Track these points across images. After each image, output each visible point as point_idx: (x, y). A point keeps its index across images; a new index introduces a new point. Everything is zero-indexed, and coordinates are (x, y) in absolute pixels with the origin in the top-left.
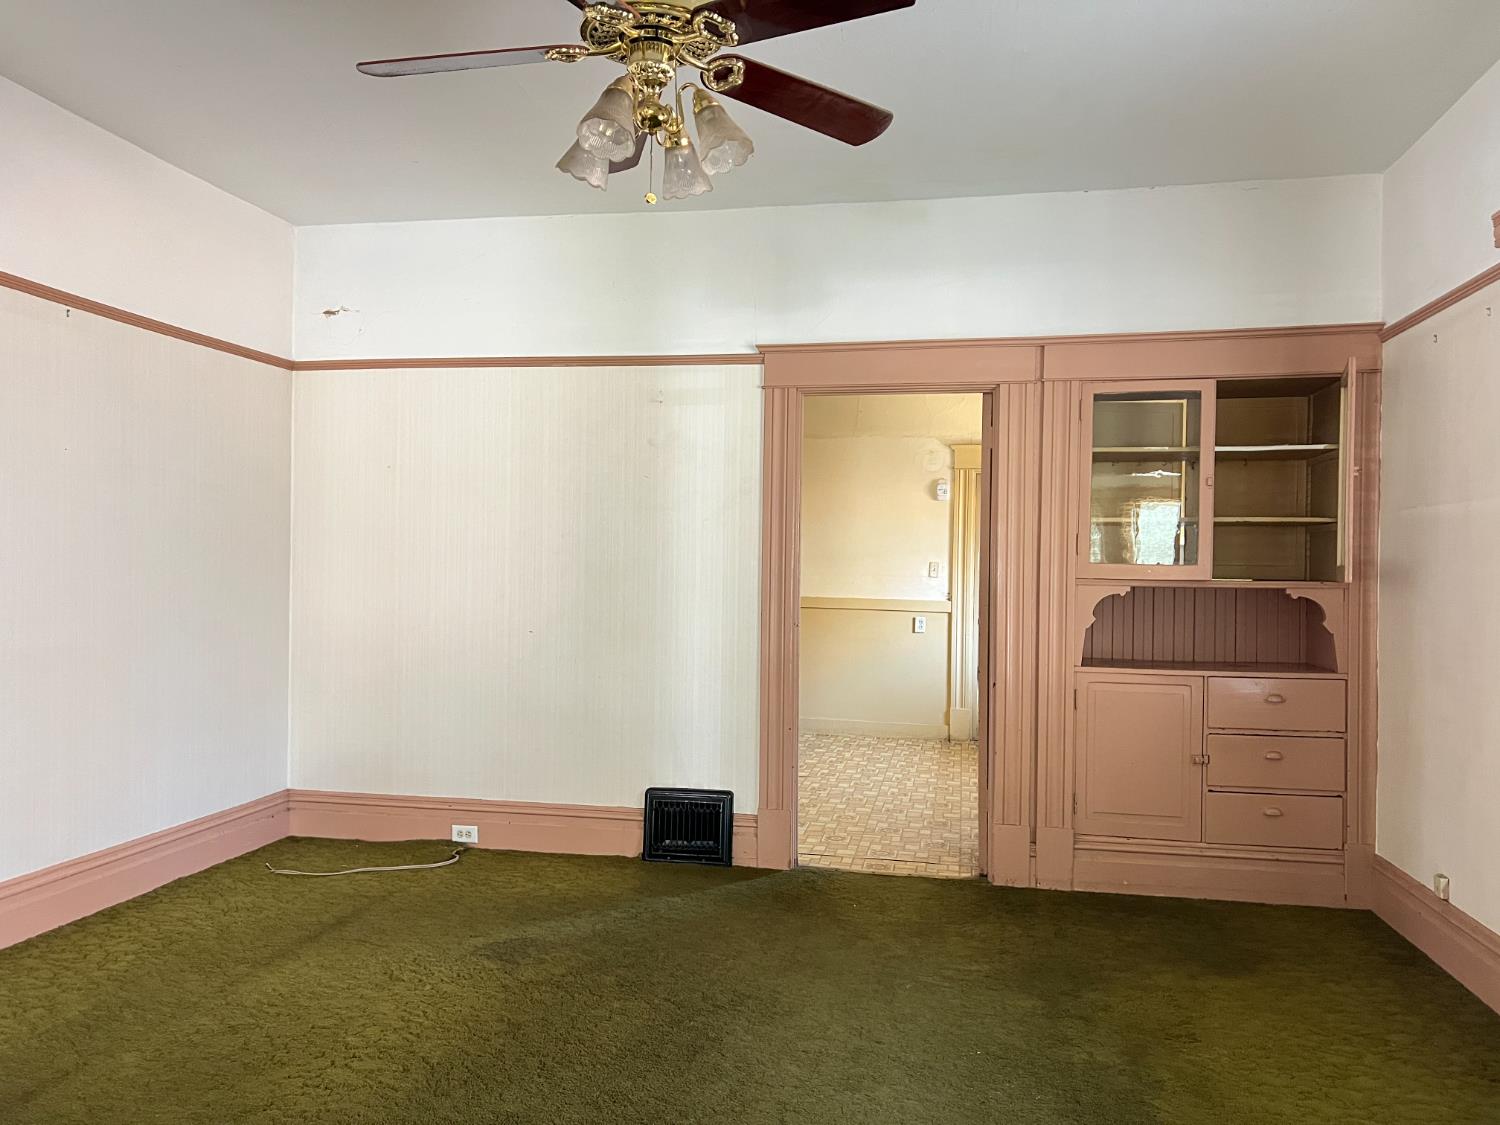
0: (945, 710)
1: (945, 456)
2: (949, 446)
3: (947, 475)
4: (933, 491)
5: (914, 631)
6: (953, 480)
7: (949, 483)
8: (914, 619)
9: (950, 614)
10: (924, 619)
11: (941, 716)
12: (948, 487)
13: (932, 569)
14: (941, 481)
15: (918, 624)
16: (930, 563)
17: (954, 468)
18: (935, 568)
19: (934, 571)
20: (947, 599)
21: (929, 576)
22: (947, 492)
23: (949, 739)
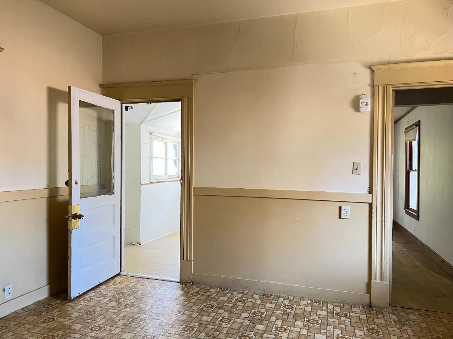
0: (366, 280)
1: (366, 75)
2: (370, 68)
3: (368, 91)
4: (356, 105)
5: (340, 217)
6: (373, 95)
7: (370, 97)
8: (340, 208)
9: (371, 205)
10: (349, 208)
11: (363, 286)
12: (369, 101)
13: (355, 168)
14: (362, 96)
15: (343, 212)
16: (353, 163)
17: (374, 85)
18: (357, 167)
19: (356, 169)
20: (368, 192)
21: (353, 174)
22: (367, 105)
23: (370, 306)
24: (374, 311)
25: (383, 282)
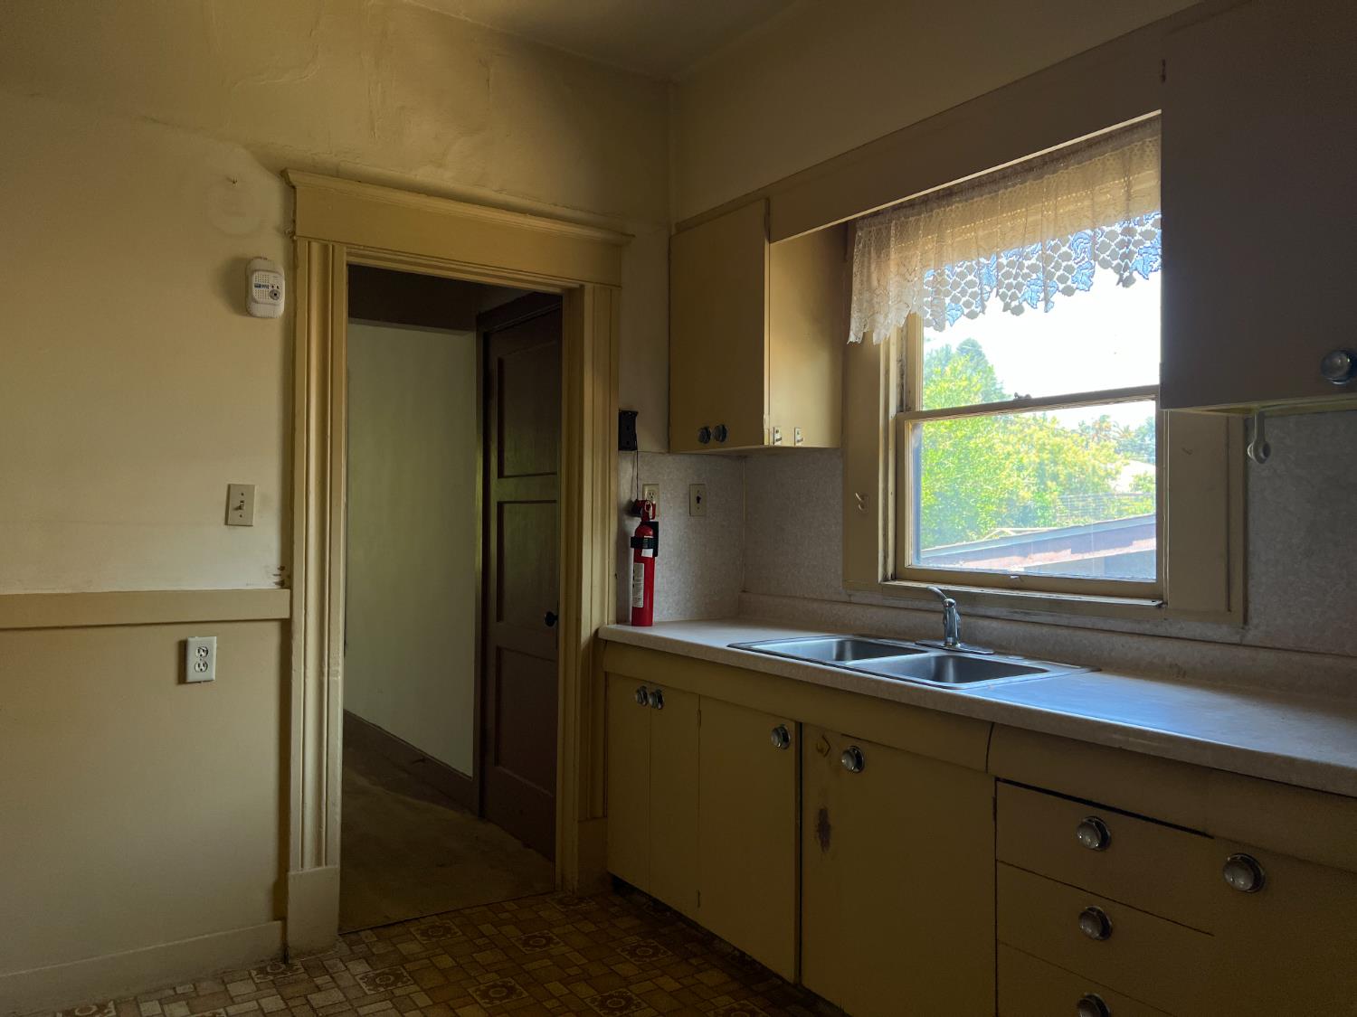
0: (270, 876)
1: (267, 196)
2: (283, 174)
3: (274, 248)
4: (237, 288)
5: (182, 678)
6: (292, 267)
7: (281, 271)
8: (183, 647)
9: (286, 626)
10: (213, 643)
11: (260, 899)
13: (235, 503)
14: (258, 264)
15: (194, 658)
16: (229, 486)
17: (294, 233)
18: (242, 502)
19: (240, 508)
20: (277, 583)
21: (226, 523)
22: (275, 295)
23: (285, 956)
24: (297, 969)
25: (324, 867)
